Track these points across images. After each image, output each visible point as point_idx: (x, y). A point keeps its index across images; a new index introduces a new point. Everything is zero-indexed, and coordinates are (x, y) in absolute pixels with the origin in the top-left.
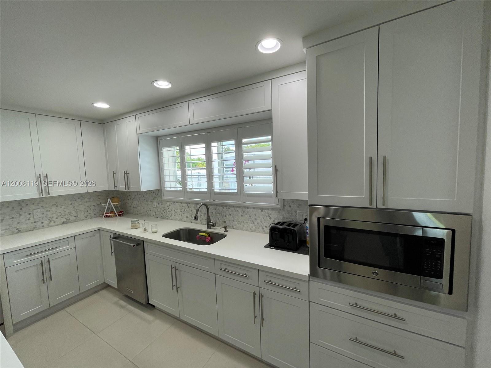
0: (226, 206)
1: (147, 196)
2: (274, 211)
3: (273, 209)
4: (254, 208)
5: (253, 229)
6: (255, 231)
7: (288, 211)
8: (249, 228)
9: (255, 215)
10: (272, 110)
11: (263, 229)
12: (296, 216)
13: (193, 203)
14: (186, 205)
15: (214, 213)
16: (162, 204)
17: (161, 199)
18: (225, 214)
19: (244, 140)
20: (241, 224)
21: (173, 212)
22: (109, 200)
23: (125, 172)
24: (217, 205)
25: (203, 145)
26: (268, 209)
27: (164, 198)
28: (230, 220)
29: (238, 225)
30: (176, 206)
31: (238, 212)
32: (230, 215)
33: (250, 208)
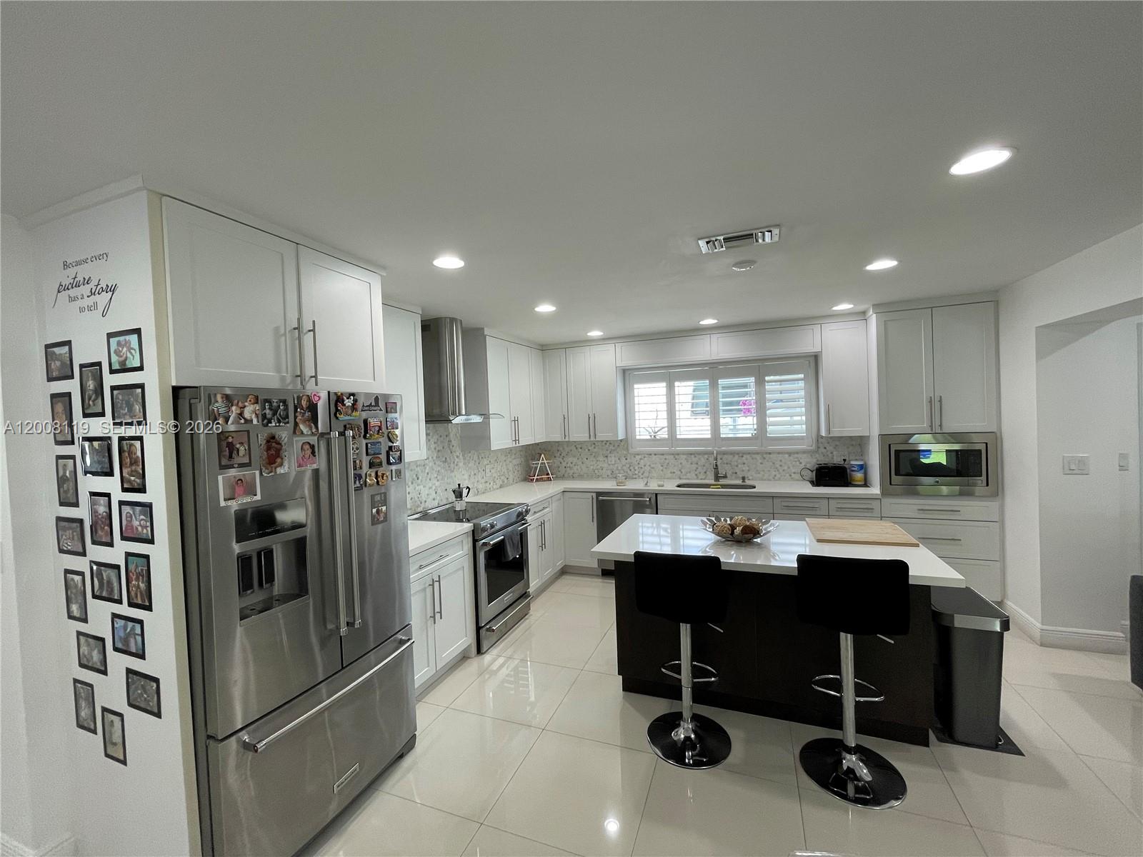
0: (738, 454)
1: (595, 450)
2: (805, 455)
3: (804, 452)
4: (779, 453)
5: (776, 478)
6: (779, 479)
7: (822, 453)
8: (771, 478)
9: (781, 461)
10: (821, 352)
11: (790, 476)
12: (832, 458)
13: (683, 454)
14: (672, 456)
15: (721, 463)
16: (626, 459)
17: (625, 452)
18: (736, 463)
19: (767, 378)
20: (759, 473)
21: (647, 468)
22: (543, 455)
23: (592, 416)
24: (724, 454)
25: (706, 382)
26: (797, 453)
27: (631, 451)
28: (743, 471)
29: (755, 475)
30: (653, 459)
31: (756, 459)
32: (744, 464)
33: (774, 453)
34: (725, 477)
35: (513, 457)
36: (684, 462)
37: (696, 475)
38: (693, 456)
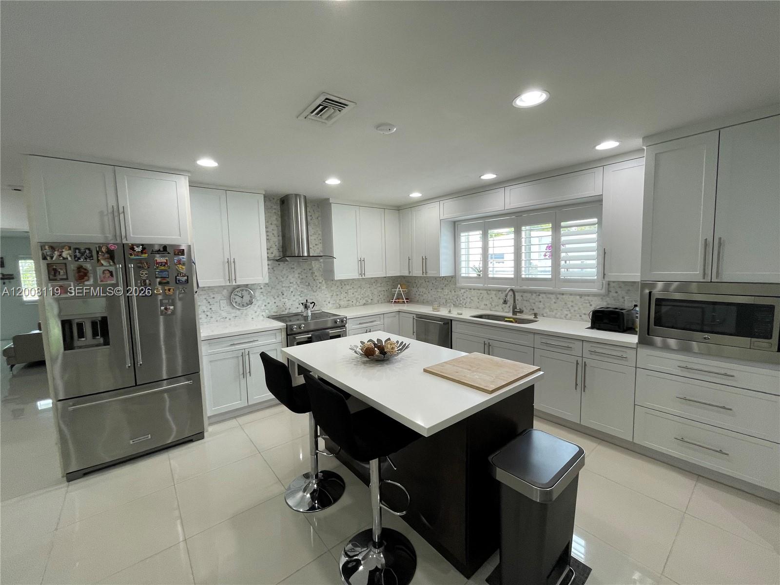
0: (535, 293)
1: (436, 284)
2: (596, 298)
3: (595, 295)
4: (571, 295)
5: (568, 317)
6: (570, 319)
7: (613, 297)
8: (563, 316)
9: (572, 302)
10: (602, 195)
11: (581, 316)
12: (623, 303)
13: (494, 290)
14: (486, 292)
15: (520, 300)
16: (455, 292)
17: (454, 286)
18: (534, 301)
19: (563, 224)
20: (553, 311)
21: (469, 300)
22: (399, 286)
23: (424, 258)
24: (524, 292)
26: (588, 295)
27: (458, 285)
28: (539, 308)
29: (549, 313)
30: (472, 293)
31: (550, 298)
32: (540, 302)
33: (566, 294)
34: (521, 312)
35: (379, 285)
36: (493, 296)
37: (503, 308)
38: (500, 292)
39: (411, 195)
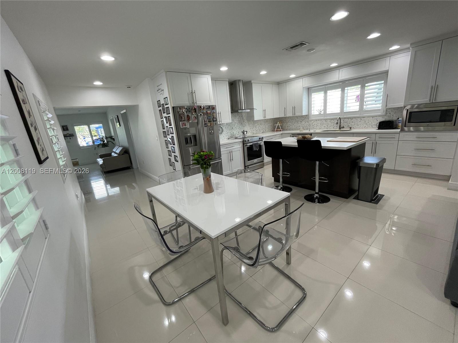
0: (351, 118)
1: (298, 120)
2: (379, 117)
3: (379, 116)
4: (368, 117)
5: (366, 127)
7: (388, 116)
8: (363, 127)
9: (368, 120)
10: (388, 70)
11: (372, 126)
12: (393, 118)
13: (329, 120)
14: (325, 121)
15: (342, 122)
16: (308, 122)
17: (307, 120)
18: (349, 122)
19: (366, 85)
20: (359, 126)
21: (315, 125)
22: (278, 122)
23: (294, 107)
24: (345, 119)
25: (340, 90)
26: (376, 116)
27: (310, 119)
28: (352, 125)
29: (357, 127)
30: (318, 122)
31: (358, 120)
32: (353, 122)
33: (366, 117)
34: (343, 127)
35: (268, 123)
36: (329, 122)
37: (333, 127)
38: (332, 120)
39: (290, 76)
